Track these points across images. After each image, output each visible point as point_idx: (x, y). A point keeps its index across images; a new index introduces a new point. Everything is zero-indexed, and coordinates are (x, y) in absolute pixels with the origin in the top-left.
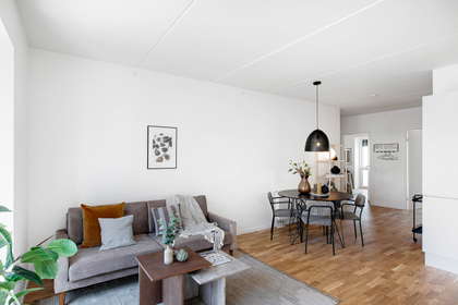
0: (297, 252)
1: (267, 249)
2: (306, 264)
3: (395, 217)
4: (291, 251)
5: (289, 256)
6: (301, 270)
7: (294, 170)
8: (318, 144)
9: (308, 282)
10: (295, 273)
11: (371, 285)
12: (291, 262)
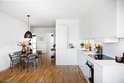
0: (24, 73)
1: (12, 76)
2: (30, 76)
3: (44, 55)
4: (22, 73)
5: (22, 75)
6: (29, 79)
7: (20, 45)
8: (29, 36)
9: (34, 81)
10: (28, 81)
11: (49, 74)
12: (24, 77)
